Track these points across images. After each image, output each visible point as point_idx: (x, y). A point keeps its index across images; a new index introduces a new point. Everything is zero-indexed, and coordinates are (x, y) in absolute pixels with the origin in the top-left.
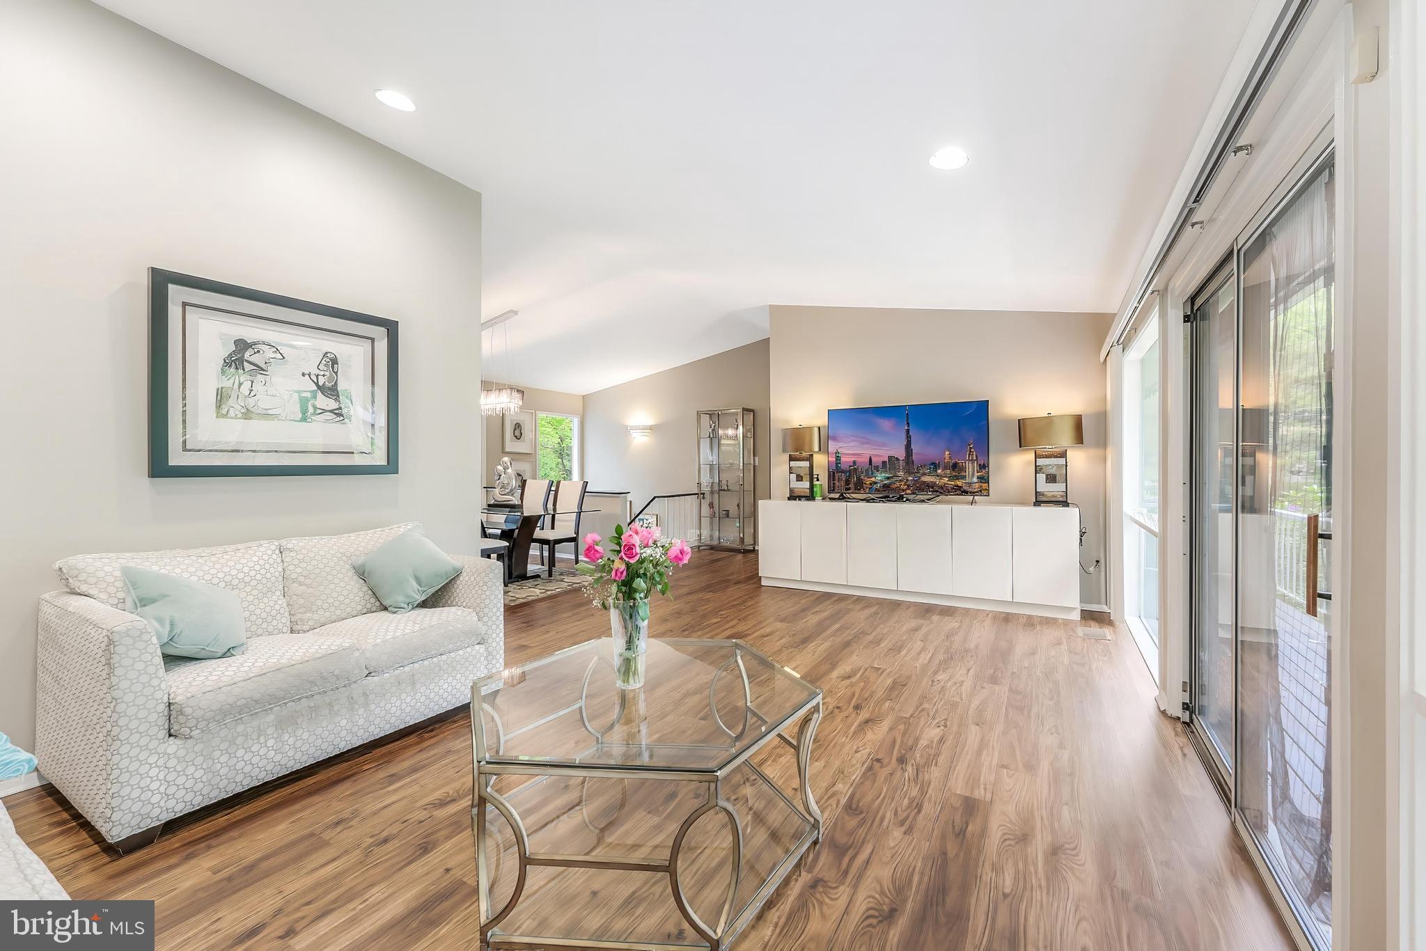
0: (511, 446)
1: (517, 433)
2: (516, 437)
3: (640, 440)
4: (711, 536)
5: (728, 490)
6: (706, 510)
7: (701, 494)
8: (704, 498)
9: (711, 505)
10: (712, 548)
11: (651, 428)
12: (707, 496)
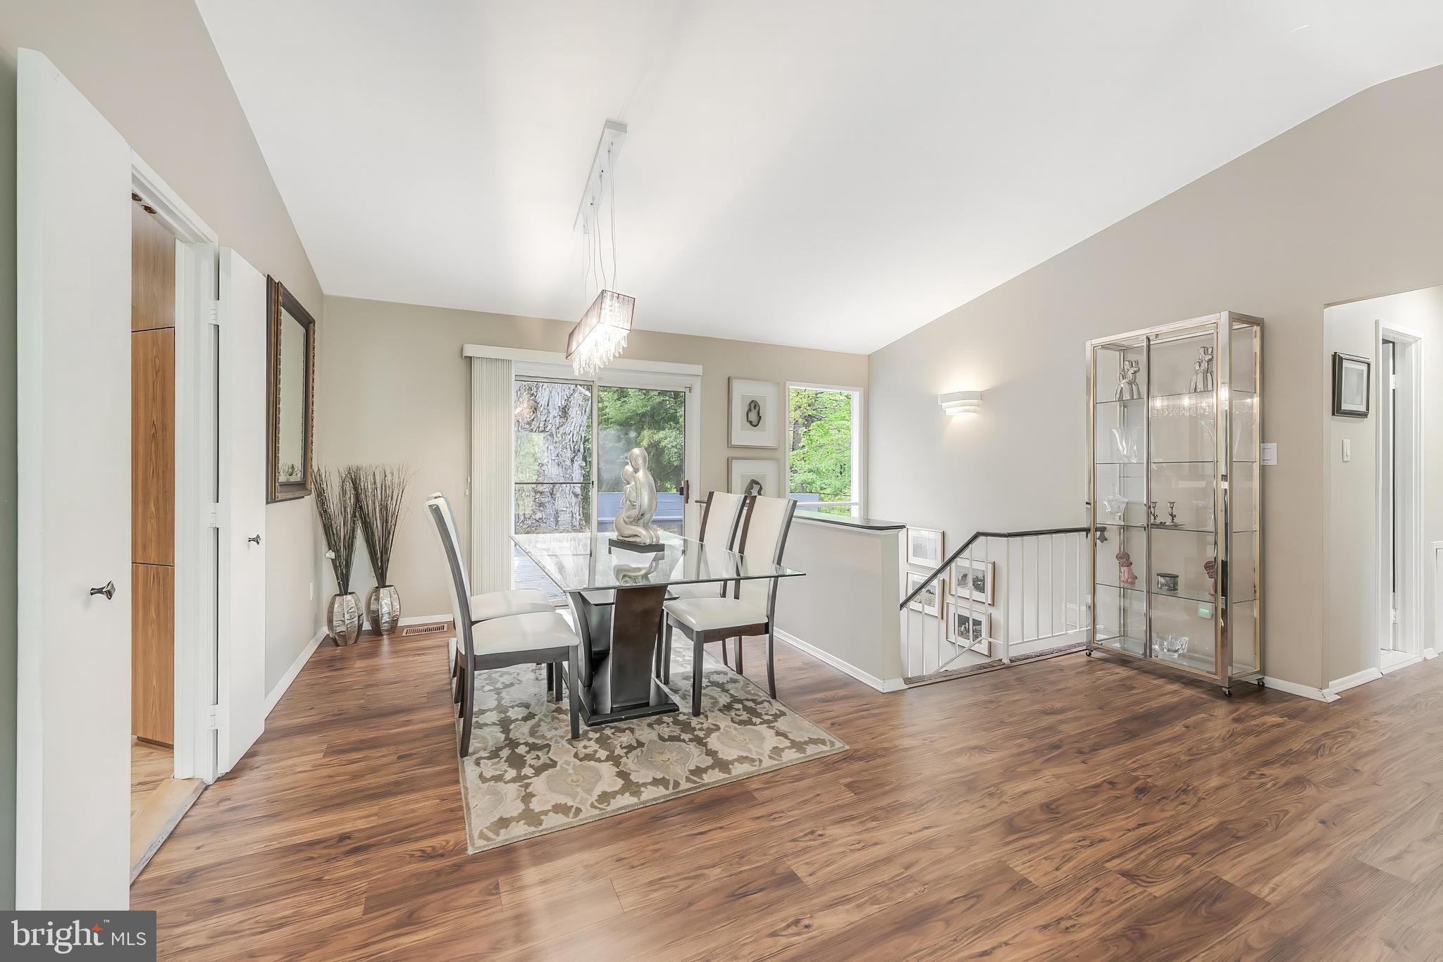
0: (743, 435)
1: (753, 416)
2: (751, 422)
3: (960, 418)
4: (1124, 634)
5: (1175, 527)
6: (1109, 568)
7: (1097, 530)
8: (1103, 539)
9: (1125, 559)
10: (1123, 660)
11: (982, 396)
12: (1114, 537)
